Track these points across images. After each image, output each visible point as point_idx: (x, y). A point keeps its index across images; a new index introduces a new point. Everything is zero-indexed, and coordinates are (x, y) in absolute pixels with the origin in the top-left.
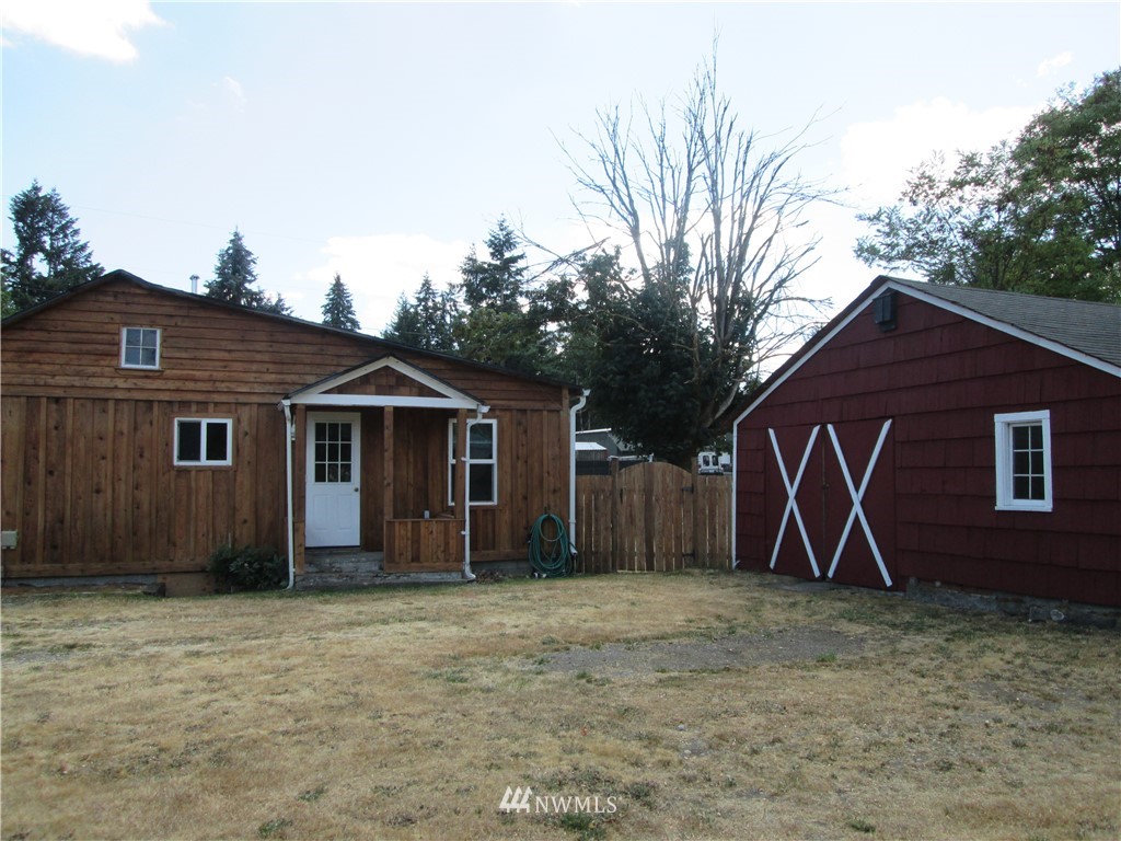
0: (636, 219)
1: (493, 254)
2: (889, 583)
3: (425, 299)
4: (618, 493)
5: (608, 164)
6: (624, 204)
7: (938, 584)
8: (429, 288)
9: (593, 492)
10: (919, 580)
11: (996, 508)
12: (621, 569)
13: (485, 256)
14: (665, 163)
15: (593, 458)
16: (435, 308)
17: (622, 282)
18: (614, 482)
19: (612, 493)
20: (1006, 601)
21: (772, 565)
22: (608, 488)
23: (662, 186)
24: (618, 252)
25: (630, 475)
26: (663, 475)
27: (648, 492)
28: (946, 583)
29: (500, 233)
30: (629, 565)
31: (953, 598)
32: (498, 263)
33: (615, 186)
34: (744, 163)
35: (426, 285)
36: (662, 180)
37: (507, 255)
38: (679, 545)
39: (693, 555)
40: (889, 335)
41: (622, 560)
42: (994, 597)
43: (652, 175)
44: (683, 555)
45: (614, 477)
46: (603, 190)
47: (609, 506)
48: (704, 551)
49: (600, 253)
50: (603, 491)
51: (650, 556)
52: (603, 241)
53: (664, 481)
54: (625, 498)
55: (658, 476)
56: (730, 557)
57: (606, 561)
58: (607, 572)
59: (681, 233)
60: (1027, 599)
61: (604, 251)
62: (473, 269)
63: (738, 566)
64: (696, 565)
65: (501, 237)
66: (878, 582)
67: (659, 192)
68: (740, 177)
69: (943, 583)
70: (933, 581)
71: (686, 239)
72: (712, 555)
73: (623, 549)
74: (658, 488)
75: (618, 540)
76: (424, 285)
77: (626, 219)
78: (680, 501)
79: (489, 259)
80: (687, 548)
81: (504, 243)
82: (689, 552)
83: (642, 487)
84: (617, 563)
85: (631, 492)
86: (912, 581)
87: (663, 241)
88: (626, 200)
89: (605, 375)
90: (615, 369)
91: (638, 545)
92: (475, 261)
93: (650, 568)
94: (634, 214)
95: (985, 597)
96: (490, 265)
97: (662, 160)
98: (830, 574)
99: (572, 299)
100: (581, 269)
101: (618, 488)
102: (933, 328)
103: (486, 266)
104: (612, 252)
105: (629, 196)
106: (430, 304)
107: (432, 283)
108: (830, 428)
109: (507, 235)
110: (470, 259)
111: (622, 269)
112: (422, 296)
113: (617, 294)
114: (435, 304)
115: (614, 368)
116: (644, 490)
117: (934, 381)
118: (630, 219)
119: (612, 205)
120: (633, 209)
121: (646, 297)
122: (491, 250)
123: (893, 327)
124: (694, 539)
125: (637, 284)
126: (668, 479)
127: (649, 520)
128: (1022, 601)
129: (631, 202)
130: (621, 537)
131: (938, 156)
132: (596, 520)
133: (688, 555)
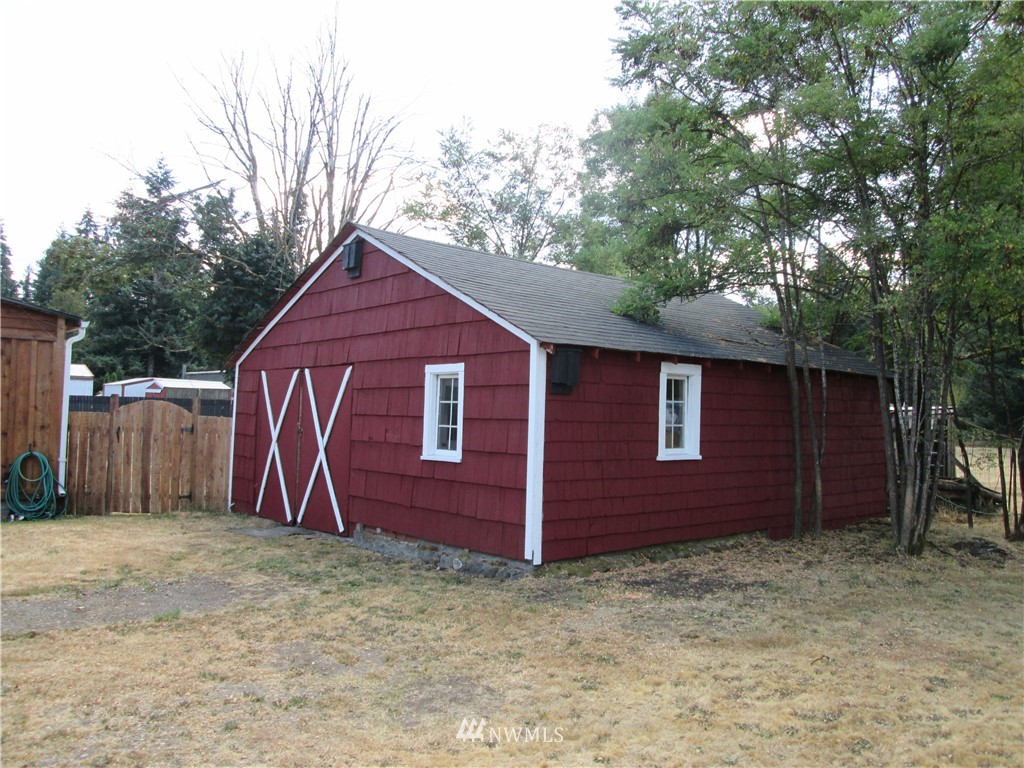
0: (255, 166)
1: (150, 191)
2: (341, 529)
3: (86, 232)
4: (114, 431)
5: (229, 108)
6: (243, 148)
7: (379, 530)
8: (90, 220)
9: (88, 429)
10: (365, 527)
11: (422, 458)
12: (116, 510)
13: (141, 192)
14: (289, 114)
15: (216, 397)
16: (97, 241)
17: (236, 224)
18: (111, 419)
19: (109, 431)
20: (424, 548)
21: (258, 509)
22: (105, 426)
23: (285, 136)
24: (232, 195)
25: (128, 411)
26: (164, 414)
27: (146, 431)
28: (385, 530)
29: (158, 171)
30: (124, 507)
31: (386, 545)
32: (155, 200)
33: (234, 130)
34: (362, 123)
35: (88, 218)
36: (284, 130)
37: (165, 193)
38: (176, 487)
39: (190, 497)
40: (355, 282)
41: (117, 501)
42: (416, 545)
43: (275, 124)
44: (180, 498)
45: (112, 414)
46: (222, 133)
47: (106, 445)
48: (201, 493)
49: (214, 193)
50: (99, 428)
51: (145, 499)
52: (218, 183)
53: (164, 419)
54: (123, 435)
55: (158, 415)
56: (226, 500)
57: (99, 501)
58: (100, 514)
59: (301, 183)
60: (441, 547)
61: (219, 192)
62: (130, 203)
63: (232, 508)
64: (193, 509)
65: (159, 175)
66: (333, 530)
67: (281, 142)
68: (357, 136)
69: (383, 530)
70: (375, 528)
71: (306, 190)
72: (209, 497)
73: (117, 491)
74: (156, 428)
75: (114, 482)
76: (85, 217)
77: (244, 164)
78: (179, 442)
79: (145, 195)
80: (184, 490)
81: (163, 181)
82: (186, 494)
83: (141, 425)
84: (112, 504)
85: (128, 431)
86: (358, 527)
87: (283, 191)
88: (246, 146)
89: (211, 315)
90: (221, 310)
91: (134, 487)
92: (131, 196)
93: (146, 510)
94: (253, 160)
95: (411, 544)
96: (146, 201)
97: (286, 111)
98: (299, 520)
99: (184, 236)
100: (194, 208)
101: (115, 427)
102: (387, 277)
103: (142, 202)
104: (226, 195)
105: (249, 141)
106: (91, 236)
107: (94, 215)
108: (307, 371)
109: (166, 173)
110: (127, 194)
111: (236, 212)
112: (82, 227)
113: (230, 236)
114: (97, 237)
115: (219, 308)
116: (143, 429)
117: (384, 330)
118: (248, 163)
119: (231, 148)
120: (252, 154)
121: (258, 243)
122: (148, 187)
123: (357, 274)
124: (192, 481)
125: (251, 228)
126: (168, 418)
127: (145, 460)
128: (436, 549)
129: (250, 147)
130: (116, 478)
131: (467, 122)
132: (91, 460)
133: (184, 497)
